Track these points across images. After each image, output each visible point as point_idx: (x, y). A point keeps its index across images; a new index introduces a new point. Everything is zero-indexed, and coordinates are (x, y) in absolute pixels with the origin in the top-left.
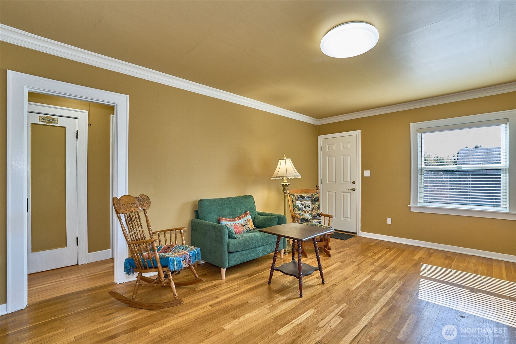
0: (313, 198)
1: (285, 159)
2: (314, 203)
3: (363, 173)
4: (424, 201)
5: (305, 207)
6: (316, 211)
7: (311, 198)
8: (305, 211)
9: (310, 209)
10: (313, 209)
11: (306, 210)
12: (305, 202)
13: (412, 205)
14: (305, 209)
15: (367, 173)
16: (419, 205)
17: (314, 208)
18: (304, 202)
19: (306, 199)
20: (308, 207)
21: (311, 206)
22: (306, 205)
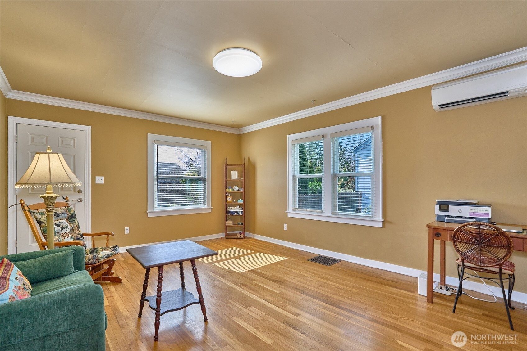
0: (70, 215)
1: (49, 153)
2: (72, 221)
3: (93, 180)
4: (158, 206)
5: (62, 229)
6: (77, 232)
7: (67, 214)
8: (63, 235)
9: (69, 230)
10: (72, 230)
11: (64, 232)
12: (61, 221)
13: (149, 211)
14: (62, 232)
15: (100, 180)
16: (155, 210)
17: (73, 228)
18: (58, 221)
19: (62, 216)
20: (67, 227)
21: (69, 227)
22: (64, 226)
